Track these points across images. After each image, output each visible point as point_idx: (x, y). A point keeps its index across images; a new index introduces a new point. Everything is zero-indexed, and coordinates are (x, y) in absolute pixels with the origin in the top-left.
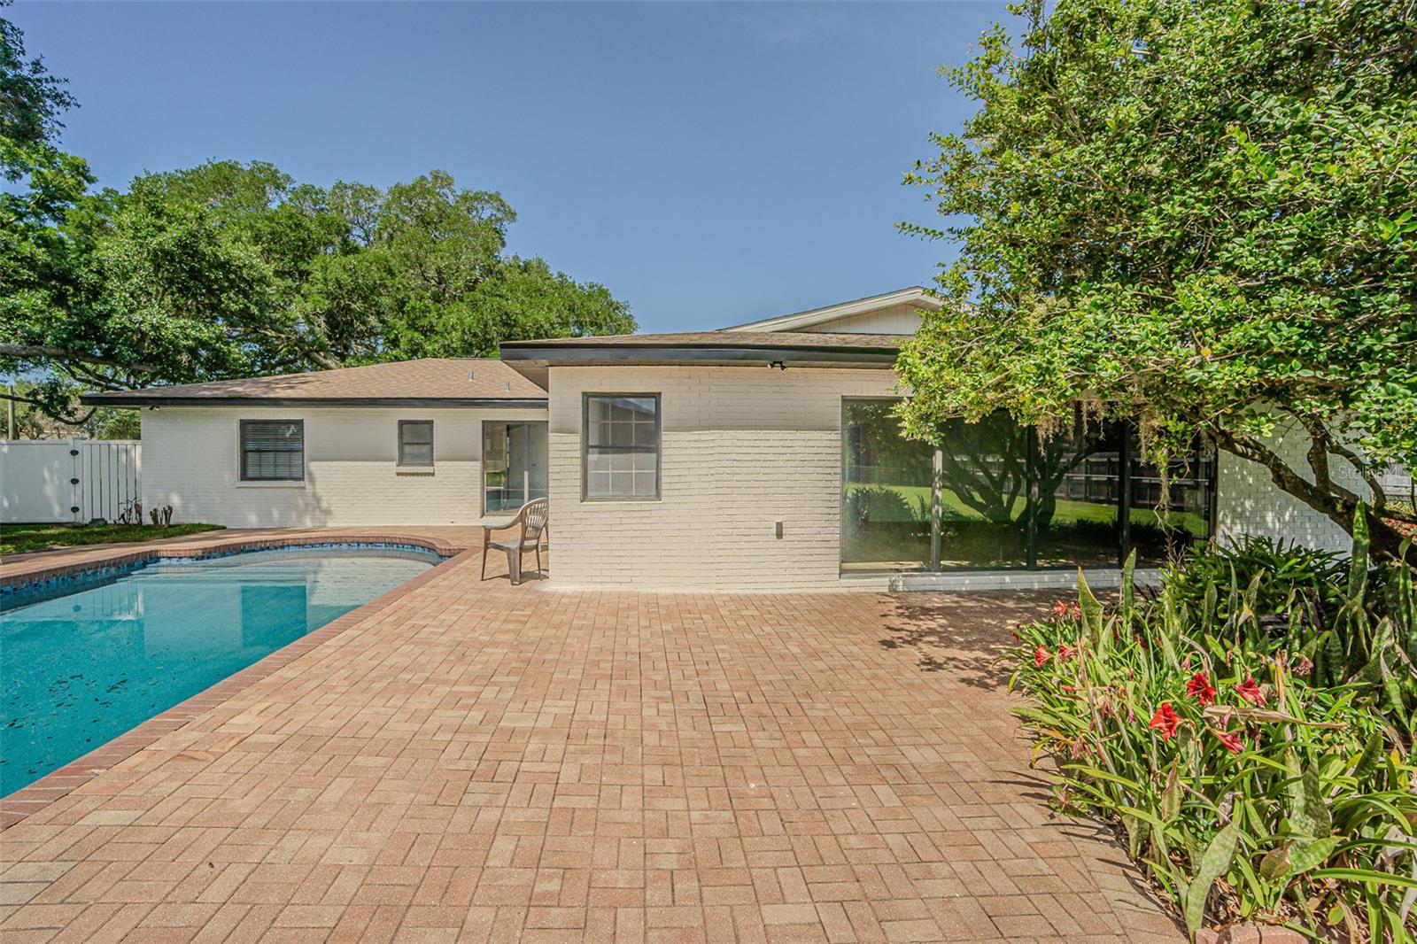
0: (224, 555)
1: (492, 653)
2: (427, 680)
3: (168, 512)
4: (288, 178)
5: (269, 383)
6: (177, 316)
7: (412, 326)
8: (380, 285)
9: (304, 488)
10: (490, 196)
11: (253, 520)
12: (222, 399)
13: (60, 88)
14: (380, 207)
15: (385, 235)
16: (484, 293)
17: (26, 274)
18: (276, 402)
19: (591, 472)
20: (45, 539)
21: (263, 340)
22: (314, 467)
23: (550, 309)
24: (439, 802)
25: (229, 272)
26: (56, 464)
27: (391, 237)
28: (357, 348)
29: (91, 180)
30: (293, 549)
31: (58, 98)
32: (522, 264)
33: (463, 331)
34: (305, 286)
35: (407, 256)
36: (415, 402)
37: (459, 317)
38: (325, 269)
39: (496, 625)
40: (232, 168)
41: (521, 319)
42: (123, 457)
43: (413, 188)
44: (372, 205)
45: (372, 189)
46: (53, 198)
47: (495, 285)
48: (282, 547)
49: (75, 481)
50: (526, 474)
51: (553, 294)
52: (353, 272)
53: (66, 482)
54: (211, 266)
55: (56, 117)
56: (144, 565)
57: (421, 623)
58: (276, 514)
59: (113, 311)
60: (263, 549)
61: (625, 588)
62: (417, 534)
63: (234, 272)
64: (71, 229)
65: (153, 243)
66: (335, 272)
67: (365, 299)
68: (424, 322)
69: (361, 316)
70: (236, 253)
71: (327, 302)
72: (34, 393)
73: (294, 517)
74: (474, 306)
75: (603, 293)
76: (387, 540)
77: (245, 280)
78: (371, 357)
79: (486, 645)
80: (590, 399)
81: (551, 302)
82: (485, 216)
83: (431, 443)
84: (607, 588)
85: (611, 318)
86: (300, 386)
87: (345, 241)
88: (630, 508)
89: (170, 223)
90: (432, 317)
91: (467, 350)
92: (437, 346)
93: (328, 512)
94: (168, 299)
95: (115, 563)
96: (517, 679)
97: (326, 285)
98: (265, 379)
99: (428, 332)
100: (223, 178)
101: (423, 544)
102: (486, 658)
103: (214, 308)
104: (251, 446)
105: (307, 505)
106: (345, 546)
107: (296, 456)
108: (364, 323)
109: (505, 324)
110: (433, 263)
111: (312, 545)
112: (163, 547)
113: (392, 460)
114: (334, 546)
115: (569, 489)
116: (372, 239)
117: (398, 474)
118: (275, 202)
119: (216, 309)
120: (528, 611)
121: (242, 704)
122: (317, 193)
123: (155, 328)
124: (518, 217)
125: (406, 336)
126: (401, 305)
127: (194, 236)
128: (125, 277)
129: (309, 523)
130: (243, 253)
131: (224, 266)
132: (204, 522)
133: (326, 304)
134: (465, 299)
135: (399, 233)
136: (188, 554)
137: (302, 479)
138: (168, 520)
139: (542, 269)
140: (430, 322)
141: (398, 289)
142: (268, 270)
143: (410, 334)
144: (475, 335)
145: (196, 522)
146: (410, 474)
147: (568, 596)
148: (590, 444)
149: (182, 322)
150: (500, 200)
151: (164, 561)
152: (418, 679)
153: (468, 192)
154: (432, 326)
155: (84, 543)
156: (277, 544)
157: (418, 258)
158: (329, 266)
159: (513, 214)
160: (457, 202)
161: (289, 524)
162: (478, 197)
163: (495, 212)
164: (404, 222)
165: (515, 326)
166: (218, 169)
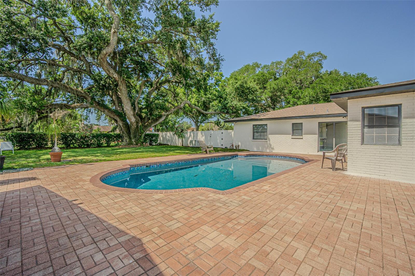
0: (250, 156)
1: (330, 187)
2: (310, 189)
3: (238, 146)
4: (260, 64)
5: (259, 115)
6: (239, 102)
7: (294, 97)
8: (285, 87)
9: (267, 142)
10: (317, 54)
11: (255, 150)
12: (250, 119)
13: (222, 58)
14: (283, 66)
15: (285, 73)
16: (317, 84)
17: (215, 98)
18: (261, 120)
19: (365, 135)
20: (219, 150)
21: (255, 106)
22: (270, 136)
23: (341, 85)
24: (320, 217)
25: (250, 90)
26: (219, 136)
27: (287, 73)
28: (278, 105)
29: (223, 76)
30: (265, 156)
31: (222, 60)
32: (329, 73)
33: (310, 97)
34: (266, 91)
35: (291, 78)
36: (298, 117)
37: (308, 93)
38: (270, 85)
39: (330, 180)
40: (248, 66)
41: (330, 90)
42: (230, 134)
43: (293, 58)
44: (281, 66)
45: (281, 61)
46: (217, 82)
47: (320, 81)
48: (263, 156)
49: (222, 139)
50: (334, 139)
51: (342, 80)
52: (277, 85)
53: (221, 139)
54: (246, 89)
55: (222, 64)
56: (235, 157)
57: (305, 176)
58: (260, 148)
59: (228, 102)
60: (258, 156)
61: (381, 178)
62: (298, 155)
63: (251, 90)
64: (220, 87)
65: (235, 86)
66: (273, 85)
67: (281, 92)
68: (297, 96)
69: (279, 97)
70: (251, 85)
71: (271, 94)
72: (215, 122)
73: (265, 149)
74: (313, 88)
75: (364, 76)
76: (289, 156)
77: (253, 91)
78: (282, 107)
79: (326, 184)
80: (365, 109)
81: (341, 82)
82: (315, 60)
83: (302, 130)
84: (373, 176)
85: (368, 84)
86: (267, 115)
87: (275, 77)
88: (384, 148)
89: (238, 81)
90: (300, 94)
91: (311, 102)
92: (301, 102)
93: (273, 149)
94: (238, 98)
95: (230, 155)
96: (341, 195)
97: (271, 89)
98: (258, 114)
99: (299, 98)
100: (247, 68)
101: (300, 158)
102: (328, 188)
103: (246, 99)
104: (255, 131)
105: (268, 146)
106: (278, 157)
107: (265, 133)
108: (280, 98)
109: (323, 92)
110: (299, 78)
111: (270, 156)
112: (239, 153)
113: (290, 134)
114: (275, 157)
115: (356, 140)
116: (281, 75)
117: (292, 138)
118: (258, 71)
119: (247, 99)
120: (341, 178)
121: (265, 184)
122: (267, 66)
123: (236, 105)
124: (327, 58)
125: (292, 100)
126: (290, 92)
127: (243, 83)
128: (230, 95)
129: (268, 151)
130: (252, 85)
131: (248, 88)
132: (245, 149)
133: (270, 94)
134: (310, 87)
135: (289, 72)
136: (243, 155)
137: (267, 139)
138: (238, 148)
139: (337, 72)
140: (299, 95)
141: (290, 87)
142: (257, 87)
143: (293, 100)
144: (314, 97)
145: (244, 149)
146: (295, 138)
147: (355, 177)
148: (365, 125)
149: (240, 103)
150: (321, 54)
151: (239, 156)
152: (307, 188)
153: (309, 54)
154: (300, 97)
155: (225, 152)
156: (261, 155)
157: (295, 77)
158: (271, 84)
159: (326, 57)
160: (306, 58)
161: (264, 151)
162: (313, 55)
163: (319, 58)
164: (290, 68)
165: (328, 92)
166: (246, 66)
